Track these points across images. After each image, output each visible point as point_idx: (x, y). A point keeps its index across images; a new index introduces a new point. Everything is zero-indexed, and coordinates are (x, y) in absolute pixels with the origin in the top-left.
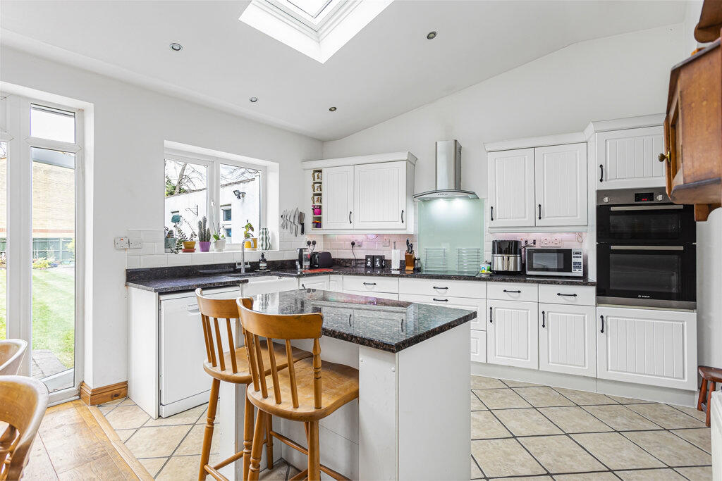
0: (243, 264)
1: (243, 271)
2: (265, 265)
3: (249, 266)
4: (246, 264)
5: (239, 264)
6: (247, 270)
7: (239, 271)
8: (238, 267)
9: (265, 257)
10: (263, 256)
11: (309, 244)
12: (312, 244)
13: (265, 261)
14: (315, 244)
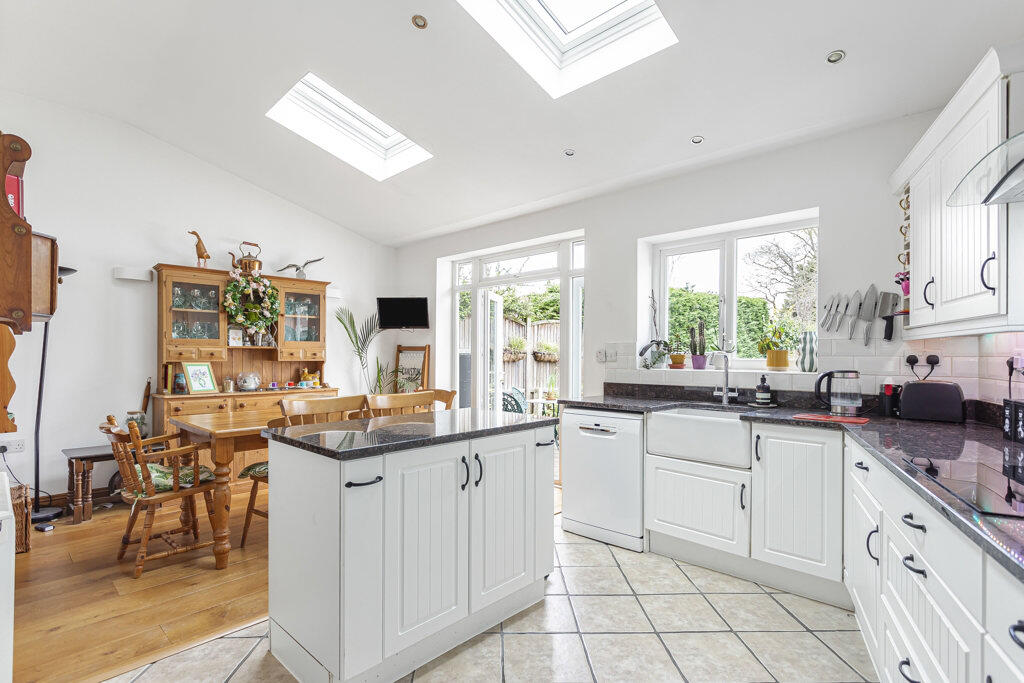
0: (725, 390)
1: (725, 401)
2: (768, 395)
3: (735, 394)
4: (732, 390)
5: (720, 389)
6: (732, 400)
7: (719, 400)
8: (716, 393)
9: (767, 383)
10: (763, 380)
11: (912, 361)
12: (922, 360)
13: (766, 389)
14: (933, 361)
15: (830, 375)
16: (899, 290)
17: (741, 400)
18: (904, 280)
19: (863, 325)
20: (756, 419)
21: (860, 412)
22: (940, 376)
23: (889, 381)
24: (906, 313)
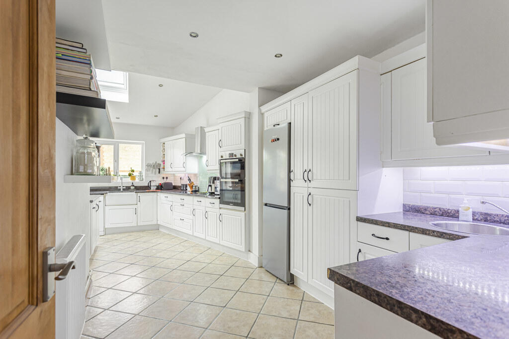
0: (122, 187)
1: (122, 190)
2: (134, 187)
3: (125, 188)
5: (120, 187)
8: (119, 188)
10: (133, 183)
11: (163, 178)
12: (165, 178)
13: (133, 186)
14: (167, 178)
15: (150, 181)
16: (162, 163)
17: (127, 189)
18: (164, 162)
19: (154, 170)
20: (139, 192)
21: (156, 189)
22: (168, 181)
23: (160, 182)
24: (164, 168)
